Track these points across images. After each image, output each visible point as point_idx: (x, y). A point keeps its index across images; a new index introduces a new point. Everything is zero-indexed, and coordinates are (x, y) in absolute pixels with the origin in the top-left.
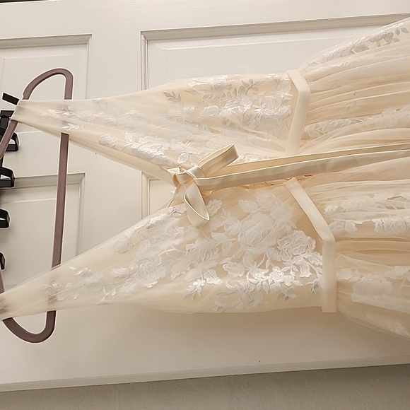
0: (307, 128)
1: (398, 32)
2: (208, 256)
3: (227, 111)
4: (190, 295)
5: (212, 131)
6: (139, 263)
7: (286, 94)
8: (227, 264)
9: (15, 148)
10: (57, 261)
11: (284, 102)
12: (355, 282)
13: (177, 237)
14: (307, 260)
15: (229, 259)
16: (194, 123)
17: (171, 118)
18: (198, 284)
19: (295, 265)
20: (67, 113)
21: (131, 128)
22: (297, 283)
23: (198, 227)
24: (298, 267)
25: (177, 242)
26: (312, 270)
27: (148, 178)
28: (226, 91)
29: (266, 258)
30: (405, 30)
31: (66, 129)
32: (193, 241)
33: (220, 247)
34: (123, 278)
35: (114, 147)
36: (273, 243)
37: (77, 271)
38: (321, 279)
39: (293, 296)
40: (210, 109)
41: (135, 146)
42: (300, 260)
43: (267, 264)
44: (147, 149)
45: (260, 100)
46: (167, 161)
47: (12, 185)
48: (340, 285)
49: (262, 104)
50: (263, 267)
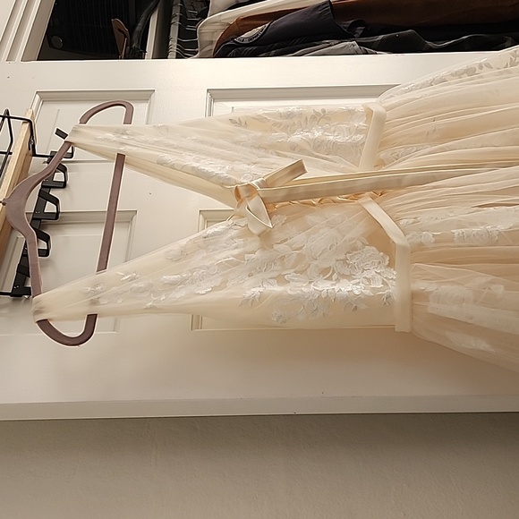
0: (382, 155)
1: (481, 67)
2: (269, 267)
3: (297, 137)
4: (247, 300)
5: (279, 155)
6: (192, 271)
7: (361, 123)
8: (290, 274)
9: (64, 185)
10: (103, 265)
11: (359, 131)
12: (432, 292)
13: (236, 248)
14: (379, 273)
15: (293, 270)
16: (259, 148)
17: (236, 143)
18: (257, 290)
19: (365, 278)
20: (125, 137)
21: (193, 151)
22: (367, 292)
23: (259, 236)
24: (368, 280)
25: (236, 252)
26: (384, 283)
27: (205, 219)
28: (296, 120)
29: (334, 272)
30: (488, 66)
31: (122, 149)
32: (254, 252)
33: (282, 258)
34: (173, 284)
35: (172, 167)
36: (343, 257)
37: (123, 276)
38: (393, 289)
39: (363, 307)
40: (278, 136)
41: (195, 165)
42: (371, 274)
43: (335, 276)
44: (209, 169)
45: (333, 128)
46: (229, 179)
47: (57, 218)
48: (414, 296)
49: (334, 132)
50: (330, 279)
